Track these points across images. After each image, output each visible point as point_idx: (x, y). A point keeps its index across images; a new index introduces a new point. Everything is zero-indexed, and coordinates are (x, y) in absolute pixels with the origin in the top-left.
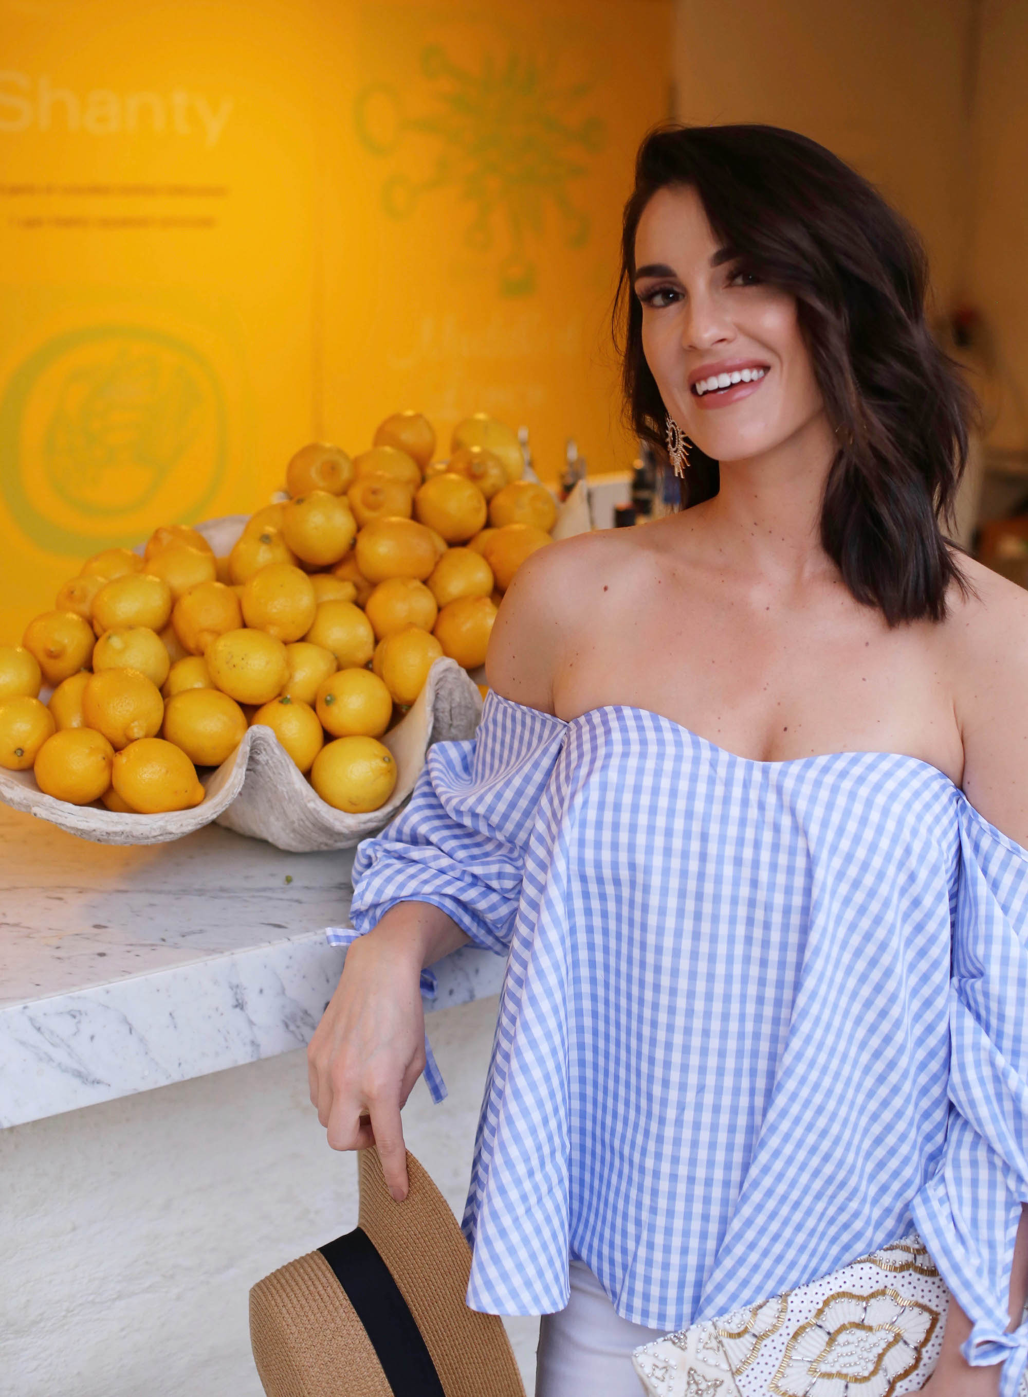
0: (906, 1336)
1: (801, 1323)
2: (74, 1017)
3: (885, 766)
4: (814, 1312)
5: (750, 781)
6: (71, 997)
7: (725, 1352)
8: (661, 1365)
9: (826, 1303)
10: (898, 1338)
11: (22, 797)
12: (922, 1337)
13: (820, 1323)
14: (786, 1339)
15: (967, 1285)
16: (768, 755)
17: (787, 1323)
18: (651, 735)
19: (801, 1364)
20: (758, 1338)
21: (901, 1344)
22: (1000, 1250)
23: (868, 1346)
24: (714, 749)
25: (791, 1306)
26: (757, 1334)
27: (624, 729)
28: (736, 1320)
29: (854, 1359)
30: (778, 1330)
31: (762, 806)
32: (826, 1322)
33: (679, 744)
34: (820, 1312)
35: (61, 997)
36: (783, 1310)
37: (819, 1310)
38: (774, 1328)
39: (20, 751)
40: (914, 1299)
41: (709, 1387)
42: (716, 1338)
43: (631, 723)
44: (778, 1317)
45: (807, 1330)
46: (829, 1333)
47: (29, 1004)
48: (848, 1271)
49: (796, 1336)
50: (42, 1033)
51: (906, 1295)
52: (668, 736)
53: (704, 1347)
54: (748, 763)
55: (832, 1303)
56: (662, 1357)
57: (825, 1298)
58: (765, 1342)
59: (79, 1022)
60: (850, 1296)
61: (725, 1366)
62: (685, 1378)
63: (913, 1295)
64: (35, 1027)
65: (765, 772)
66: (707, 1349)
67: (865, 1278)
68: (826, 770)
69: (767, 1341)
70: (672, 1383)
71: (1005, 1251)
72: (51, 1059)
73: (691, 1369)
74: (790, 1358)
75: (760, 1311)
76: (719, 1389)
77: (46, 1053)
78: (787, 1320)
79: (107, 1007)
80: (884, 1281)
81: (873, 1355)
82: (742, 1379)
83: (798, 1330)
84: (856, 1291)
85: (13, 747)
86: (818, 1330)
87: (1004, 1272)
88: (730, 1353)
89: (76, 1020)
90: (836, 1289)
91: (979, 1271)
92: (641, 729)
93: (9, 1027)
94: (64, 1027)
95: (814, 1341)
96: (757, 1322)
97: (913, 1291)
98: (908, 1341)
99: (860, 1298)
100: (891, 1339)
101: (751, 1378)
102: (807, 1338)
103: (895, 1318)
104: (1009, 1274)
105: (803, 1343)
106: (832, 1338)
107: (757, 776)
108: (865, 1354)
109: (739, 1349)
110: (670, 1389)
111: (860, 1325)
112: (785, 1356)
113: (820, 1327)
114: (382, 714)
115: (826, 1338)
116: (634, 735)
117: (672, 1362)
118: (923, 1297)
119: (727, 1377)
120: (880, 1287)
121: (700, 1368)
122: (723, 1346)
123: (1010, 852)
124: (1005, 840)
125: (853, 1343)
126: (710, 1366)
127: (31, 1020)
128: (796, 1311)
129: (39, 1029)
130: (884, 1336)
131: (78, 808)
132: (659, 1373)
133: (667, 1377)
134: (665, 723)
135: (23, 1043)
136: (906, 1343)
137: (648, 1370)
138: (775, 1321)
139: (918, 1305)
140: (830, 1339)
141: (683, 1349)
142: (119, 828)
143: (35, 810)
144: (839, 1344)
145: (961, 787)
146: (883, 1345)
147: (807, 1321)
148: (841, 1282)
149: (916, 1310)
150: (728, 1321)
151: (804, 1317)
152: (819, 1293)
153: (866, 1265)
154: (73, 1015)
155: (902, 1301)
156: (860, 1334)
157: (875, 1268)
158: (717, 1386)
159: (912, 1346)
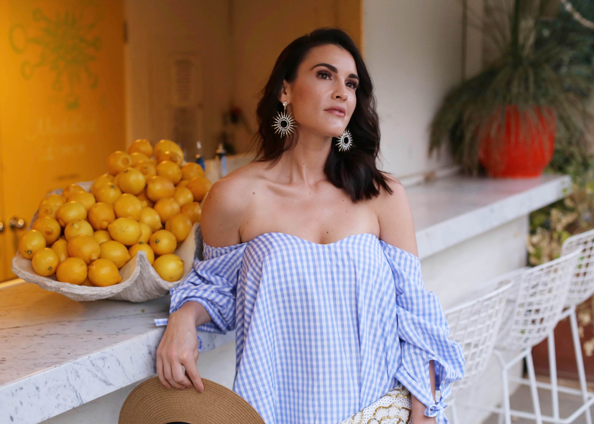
0: (402, 419)
1: (369, 419)
2: (103, 360)
4: (372, 414)
5: (325, 252)
6: (102, 352)
9: (376, 411)
10: (400, 420)
11: (56, 285)
12: (407, 419)
13: (375, 418)
15: (419, 392)
17: (365, 419)
21: (401, 422)
22: (426, 380)
24: (310, 243)
25: (365, 414)
30: (362, 422)
31: (331, 260)
32: (377, 417)
34: (374, 414)
35: (99, 352)
36: (362, 415)
37: (374, 413)
39: (50, 268)
40: (402, 406)
44: (361, 418)
45: (371, 421)
46: (378, 421)
47: (90, 356)
48: (381, 400)
50: (94, 366)
54: (323, 246)
55: (378, 411)
57: (375, 409)
59: (105, 362)
60: (383, 407)
64: (92, 364)
65: (329, 248)
67: (387, 401)
71: (427, 380)
72: (97, 376)
77: (95, 374)
78: (364, 418)
79: (112, 355)
80: (393, 401)
83: (368, 421)
84: (385, 406)
85: (48, 267)
86: (375, 421)
87: (429, 387)
89: (104, 361)
90: (378, 406)
91: (422, 387)
93: (85, 365)
94: (100, 363)
96: (355, 421)
97: (402, 404)
98: (404, 421)
99: (386, 408)
100: (398, 421)
103: (398, 414)
104: (430, 387)
106: (380, 422)
107: (327, 250)
111: (388, 417)
114: (174, 246)
115: (378, 423)
118: (405, 405)
120: (391, 403)
123: (401, 253)
124: (399, 250)
125: (386, 423)
127: (91, 361)
128: (367, 415)
129: (93, 365)
130: (396, 420)
131: (80, 286)
135: (89, 371)
136: (403, 421)
138: (360, 419)
139: (403, 408)
142: (95, 293)
143: (62, 289)
145: (380, 238)
147: (370, 418)
148: (379, 403)
149: (404, 410)
150: (345, 422)
151: (369, 417)
152: (373, 408)
153: (386, 397)
154: (103, 359)
155: (399, 407)
156: (389, 420)
157: (389, 397)
159: (405, 422)
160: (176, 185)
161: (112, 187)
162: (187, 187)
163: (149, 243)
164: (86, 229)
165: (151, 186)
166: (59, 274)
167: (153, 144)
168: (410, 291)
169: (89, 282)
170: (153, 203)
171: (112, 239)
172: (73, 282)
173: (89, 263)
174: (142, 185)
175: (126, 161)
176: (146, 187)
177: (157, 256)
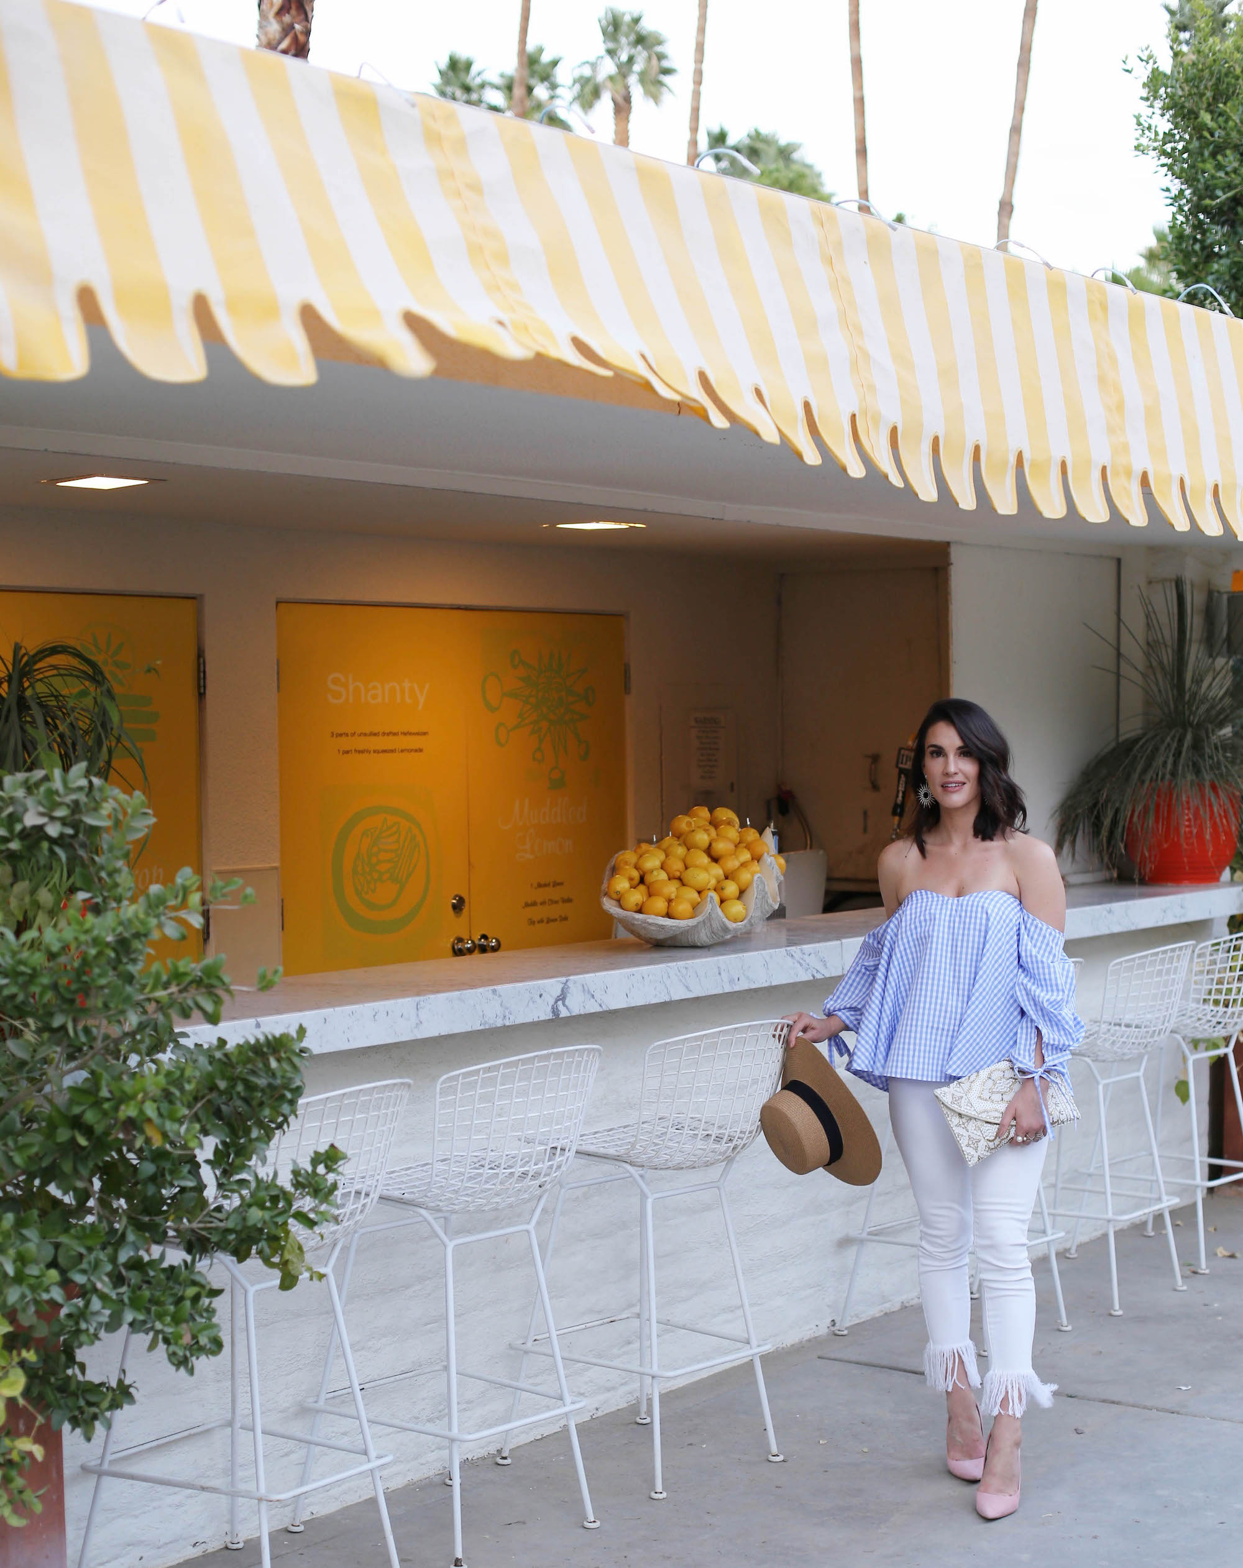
3: (995, 894)
7: (962, 1088)
8: (943, 1093)
14: (980, 1083)
16: (959, 896)
18: (925, 896)
23: (1006, 1083)
24: (943, 897)
27: (917, 896)
29: (1003, 1087)
33: (933, 897)
39: (637, 905)
41: (958, 1099)
43: (919, 894)
46: (993, 1080)
49: (984, 1083)
52: (930, 896)
58: (973, 1084)
61: (963, 1092)
62: (951, 1096)
65: (958, 901)
68: (976, 897)
70: (947, 1096)
76: (962, 1099)
81: (1008, 1086)
82: (969, 1096)
85: (635, 904)
92: (922, 895)
94: (684, 971)
101: (972, 1095)
102: (987, 1083)
104: (1034, 1052)
107: (956, 902)
109: (966, 1087)
113: (990, 1079)
114: (737, 893)
116: (919, 897)
117: (947, 1092)
119: (965, 1096)
121: (955, 1093)
124: (1031, 916)
125: (1002, 1083)
126: (958, 1091)
131: (662, 919)
134: (929, 893)
144: (997, 1084)
145: (1020, 898)
154: (686, 968)
158: (962, 1097)
160: (736, 846)
161: (680, 845)
162: (746, 847)
163: (715, 890)
164: (663, 876)
165: (714, 845)
166: (643, 910)
167: (711, 811)
168: (1026, 956)
169: (668, 915)
170: (715, 860)
171: (683, 885)
172: (657, 915)
173: (670, 901)
174: (706, 844)
175: (689, 824)
176: (710, 845)
177: (722, 901)
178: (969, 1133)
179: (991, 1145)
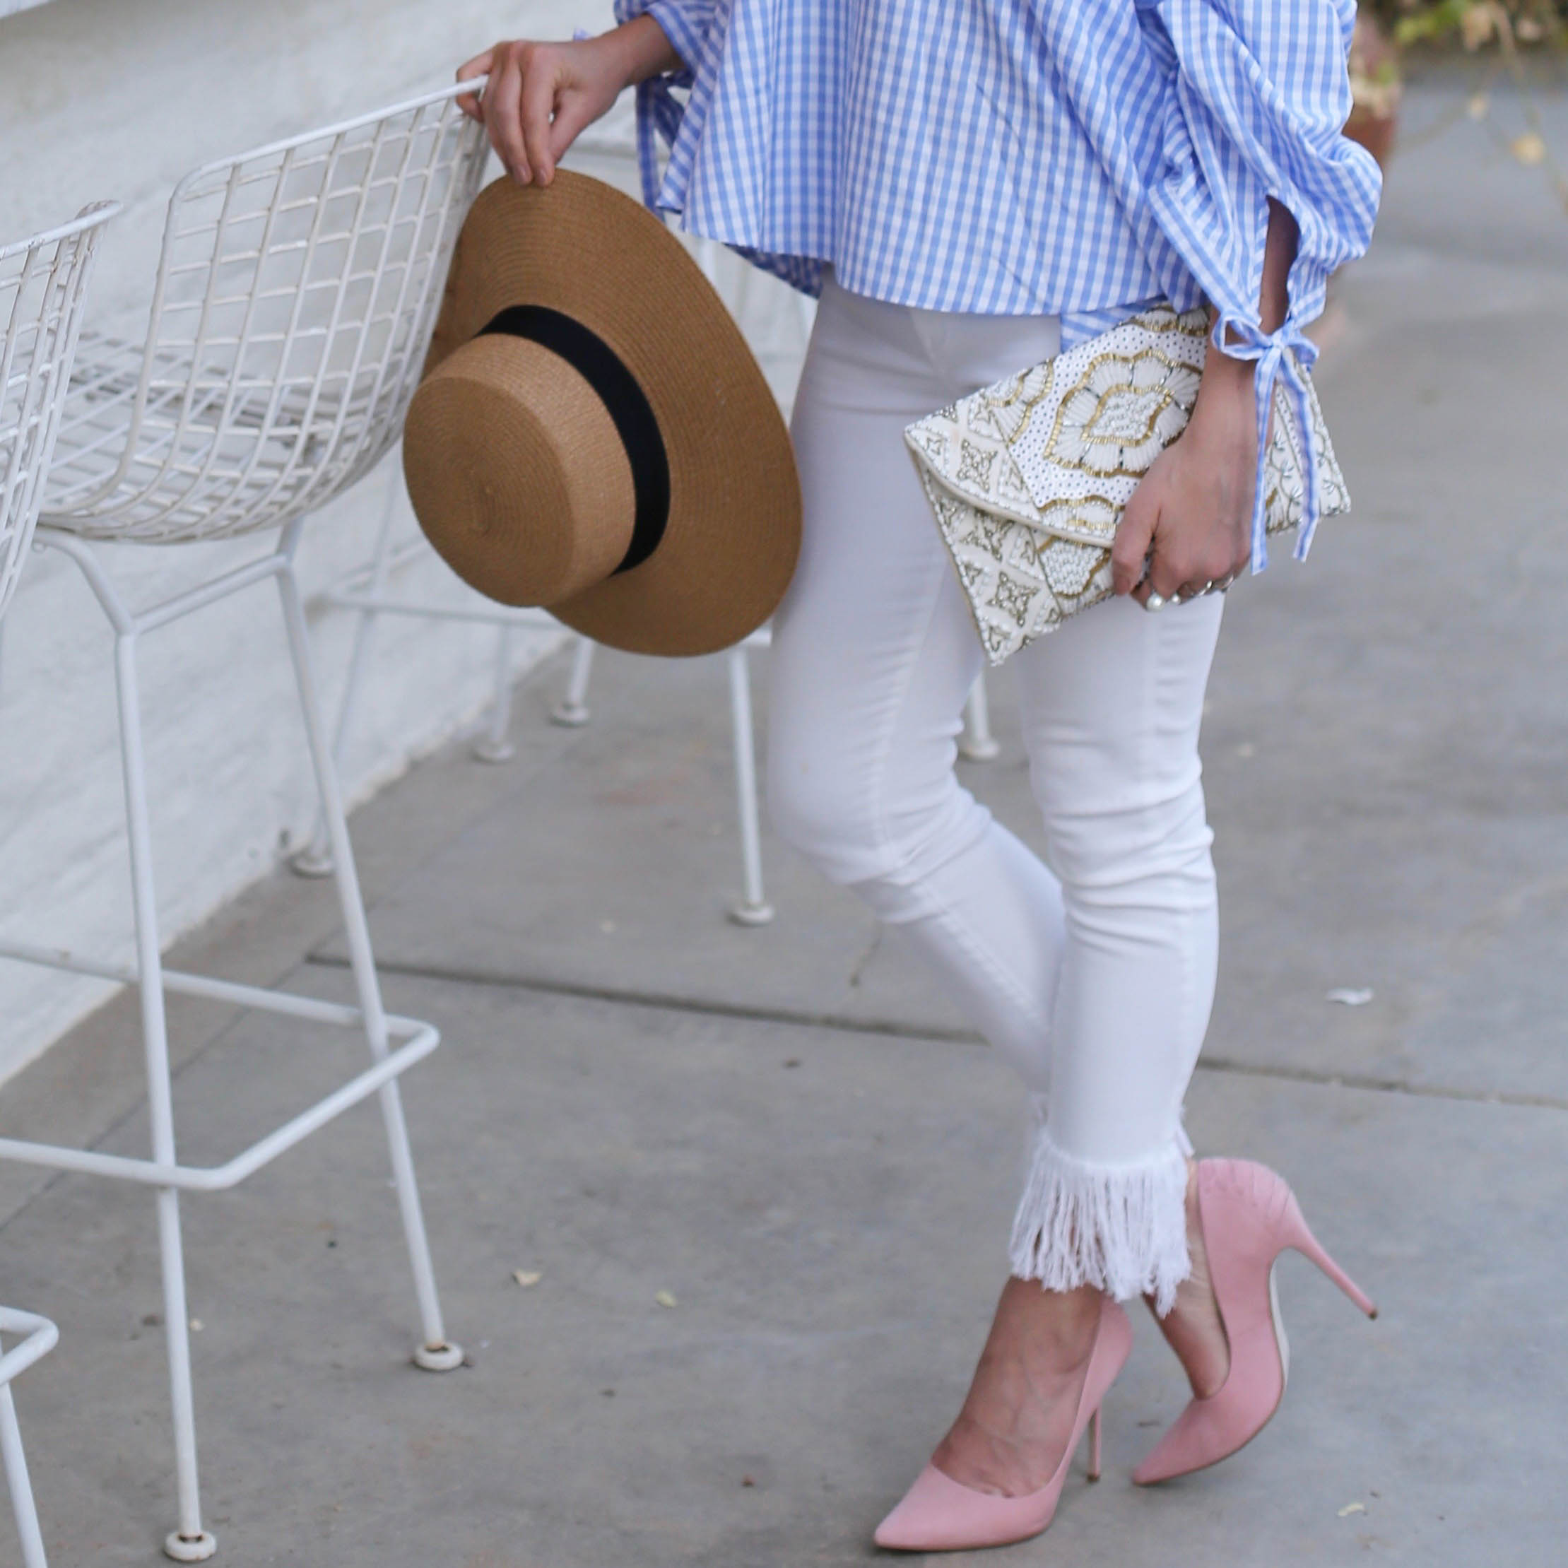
0: (1176, 397)
1: (1069, 388)
4: (1081, 375)
7: (997, 422)
8: (935, 438)
9: (1093, 365)
10: (1168, 398)
13: (1088, 386)
14: (1056, 404)
17: (1055, 388)
19: (1073, 430)
20: (1030, 404)
21: (1171, 405)
23: (1138, 408)
25: (1057, 372)
26: (1026, 400)
28: (1004, 389)
29: (1126, 422)
30: (1046, 395)
32: (1095, 386)
34: (1087, 375)
36: (1050, 376)
37: (1086, 373)
38: (1043, 394)
40: (1179, 360)
41: (982, 459)
42: (986, 407)
44: (1046, 383)
45: (1076, 395)
46: (1098, 396)
49: (1065, 401)
51: (1172, 354)
53: (975, 418)
55: (1098, 366)
56: (935, 430)
57: (1090, 361)
58: (1034, 410)
60: (1116, 358)
61: (997, 436)
62: (959, 452)
63: (1180, 356)
66: (979, 420)
67: (1129, 339)
69: (1037, 408)
70: (947, 455)
73: (965, 441)
74: (1062, 424)
75: (1027, 379)
76: (994, 461)
78: (1054, 385)
80: (1149, 342)
81: (1144, 417)
82: (1015, 450)
83: (1067, 395)
84: (1121, 352)
86: (1087, 395)
87: (1256, 272)
88: (1002, 421)
90: (1101, 352)
95: (1083, 407)
96: (1026, 387)
97: (1180, 352)
98: (1179, 402)
99: (1125, 360)
100: (1161, 401)
101: (1025, 446)
102: (1077, 403)
103: (1164, 381)
104: (1260, 274)
105: (1073, 408)
106: (1101, 401)
108: (1137, 417)
109: (1008, 417)
110: (946, 461)
111: (1129, 388)
112: (1056, 422)
113: (1088, 390)
115: (1095, 402)
117: (946, 434)
118: (1190, 357)
119: (1001, 448)
120: (1145, 347)
121: (974, 440)
122: (994, 415)
125: (1123, 406)
126: (982, 436)
128: (1063, 375)
130: (1154, 398)
132: (934, 446)
133: (942, 450)
136: (1176, 404)
137: (923, 442)
138: (1042, 387)
139: (1186, 366)
140: (1100, 402)
141: (955, 421)
144: (1109, 408)
146: (1154, 407)
147: (1075, 385)
148: (1104, 343)
149: (1185, 372)
150: (995, 390)
151: (1071, 381)
152: (1085, 357)
153: (1129, 328)
155: (1169, 363)
156: (1129, 396)
157: (1138, 329)
158: (991, 458)
159: (1183, 407)
178: (1003, 566)
179: (1068, 606)
